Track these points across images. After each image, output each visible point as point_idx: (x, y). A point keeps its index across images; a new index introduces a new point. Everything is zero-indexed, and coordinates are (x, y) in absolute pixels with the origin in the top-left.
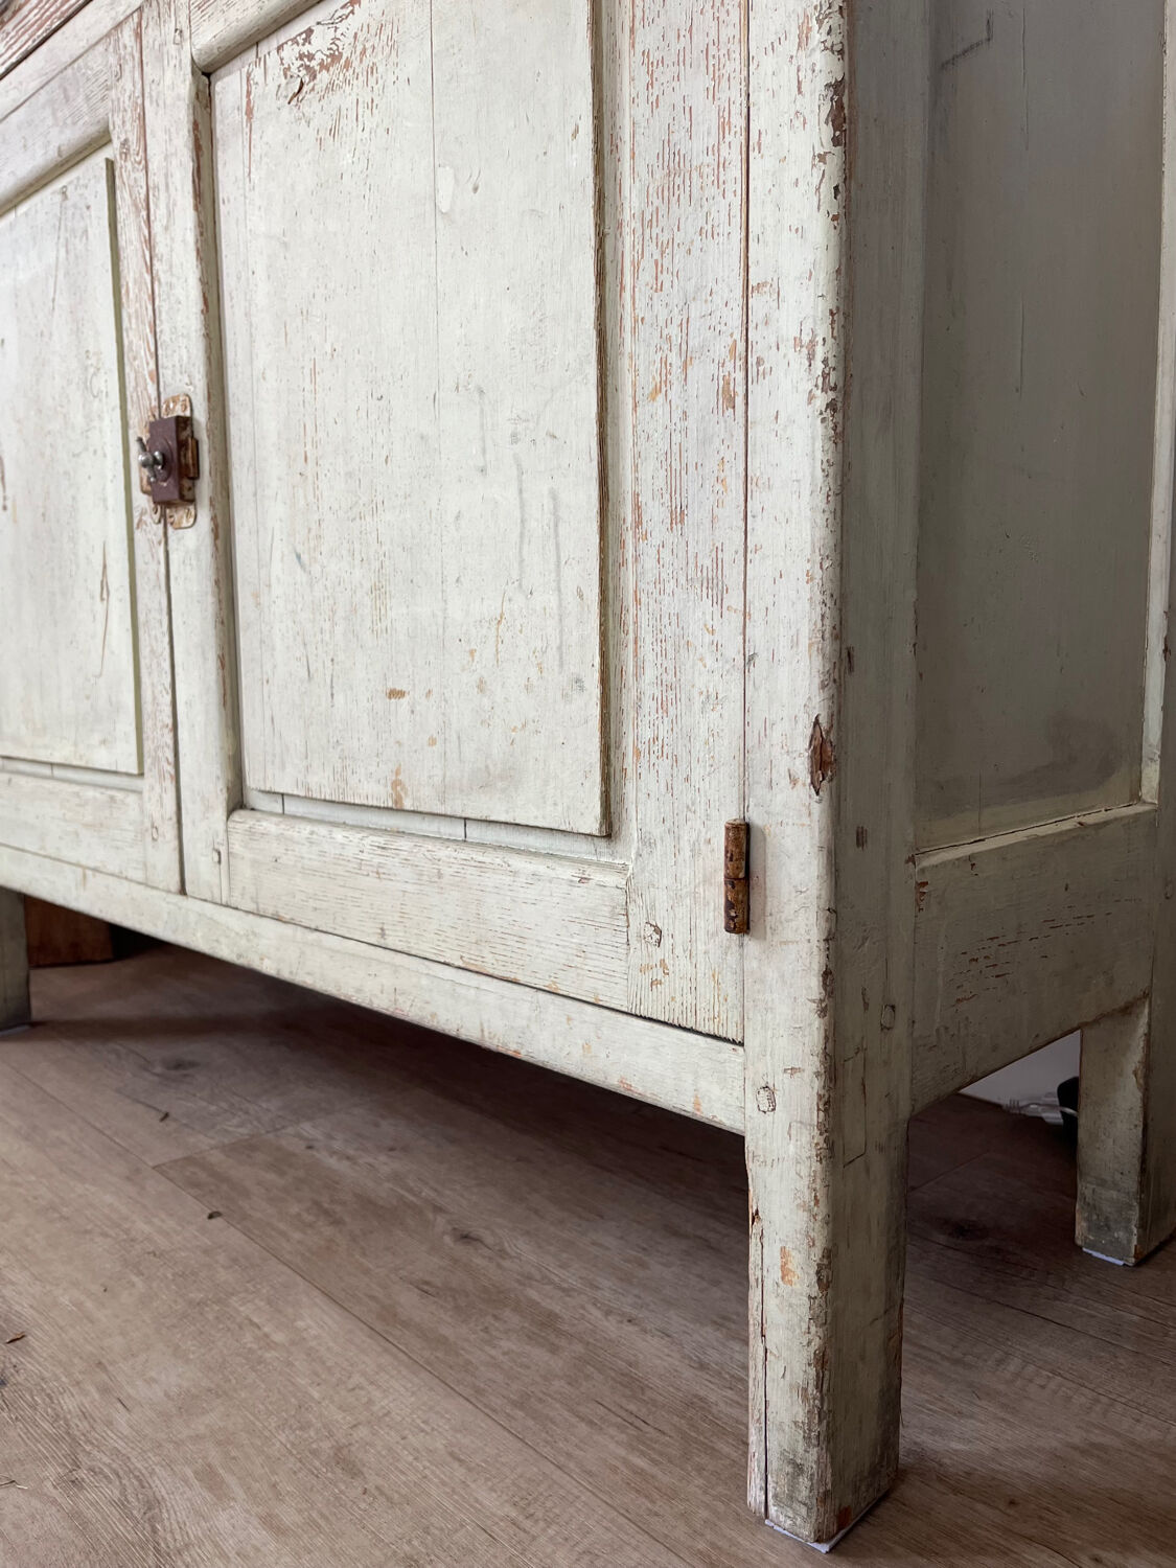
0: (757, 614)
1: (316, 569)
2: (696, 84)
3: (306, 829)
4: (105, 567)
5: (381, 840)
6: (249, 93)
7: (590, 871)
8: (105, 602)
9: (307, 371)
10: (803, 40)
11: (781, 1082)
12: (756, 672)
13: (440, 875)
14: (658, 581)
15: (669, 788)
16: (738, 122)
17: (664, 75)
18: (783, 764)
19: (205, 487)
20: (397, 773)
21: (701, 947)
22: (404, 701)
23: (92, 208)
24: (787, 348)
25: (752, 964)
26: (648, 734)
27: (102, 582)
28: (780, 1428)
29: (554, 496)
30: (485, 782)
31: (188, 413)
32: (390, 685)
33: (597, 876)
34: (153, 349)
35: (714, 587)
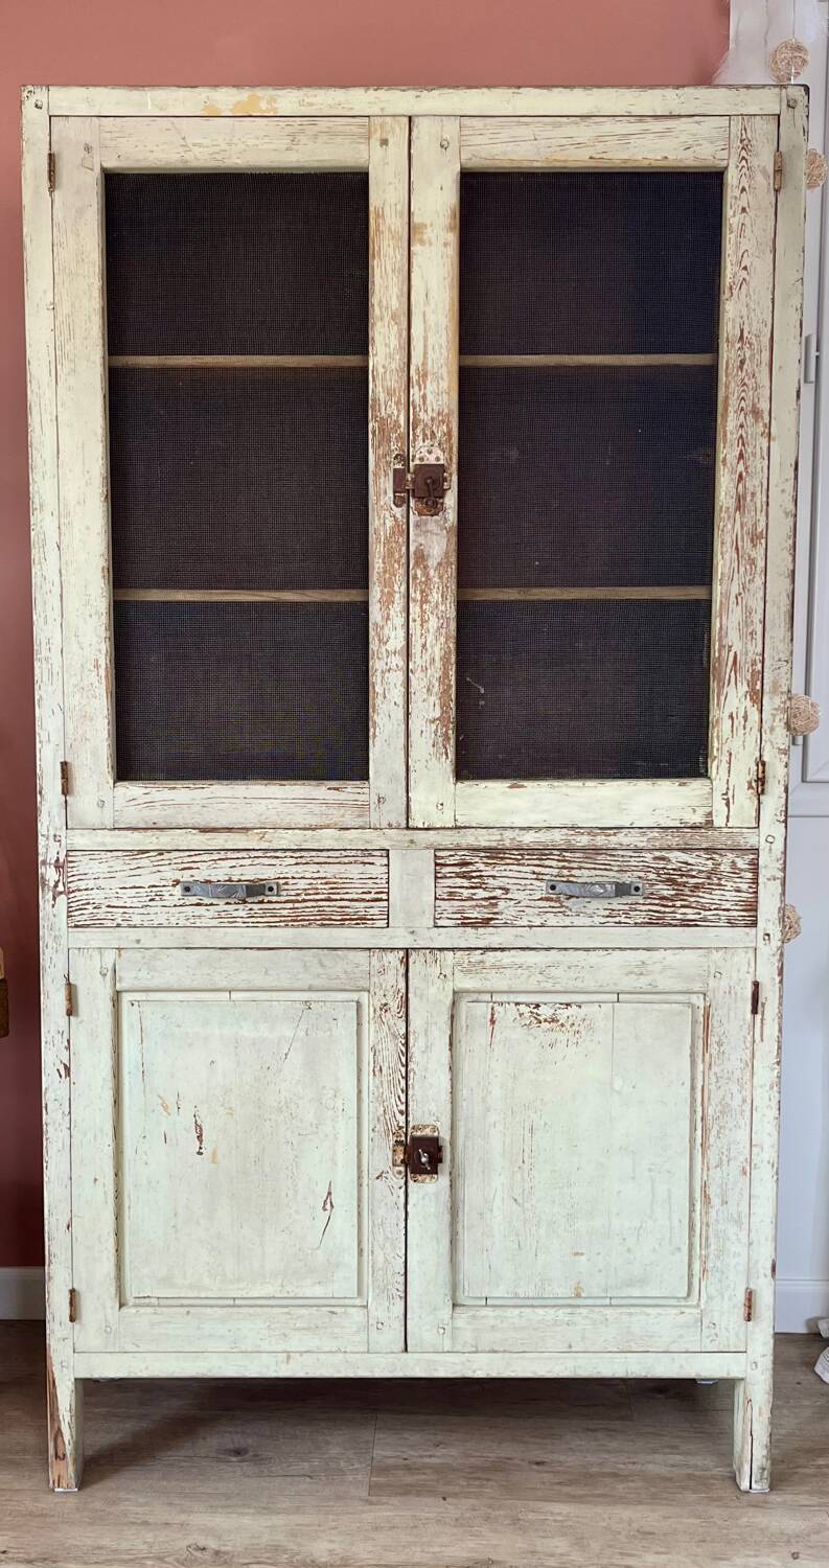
0: (753, 1230)
1: (527, 1205)
2: (735, 1088)
3: (517, 1311)
4: (330, 1193)
5: (569, 1310)
6: (493, 1015)
7: (683, 1309)
8: (327, 1213)
9: (527, 1129)
10: (772, 1088)
11: (760, 1361)
12: (752, 1247)
13: (607, 1320)
14: (717, 1220)
15: (720, 1281)
16: (750, 1102)
17: (722, 1082)
18: (762, 1271)
19: (445, 1167)
20: (579, 1283)
21: (731, 1327)
22: (583, 1258)
23: (339, 1021)
24: (765, 1163)
25: (750, 1329)
26: (711, 1265)
27: (325, 1201)
28: (757, 1460)
29: (669, 1190)
30: (630, 1283)
31: (436, 1134)
32: (576, 1251)
33: (687, 1310)
34: (403, 1100)
35: (738, 1223)
